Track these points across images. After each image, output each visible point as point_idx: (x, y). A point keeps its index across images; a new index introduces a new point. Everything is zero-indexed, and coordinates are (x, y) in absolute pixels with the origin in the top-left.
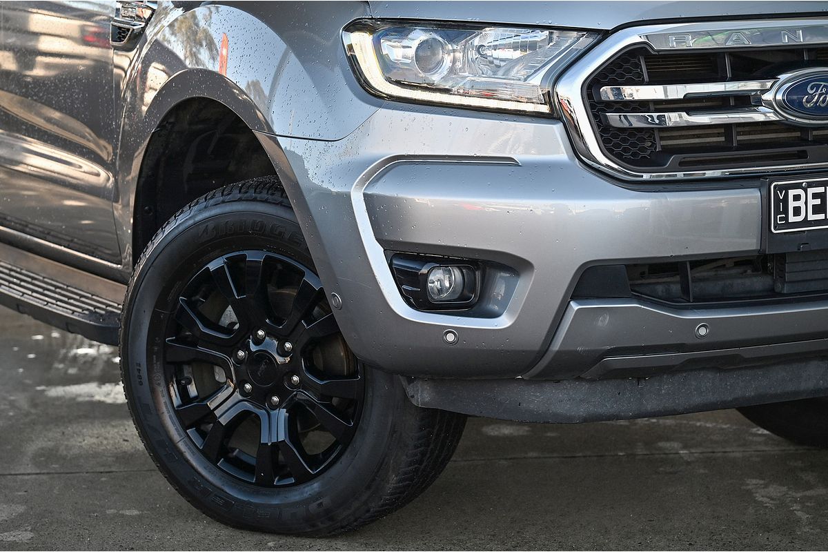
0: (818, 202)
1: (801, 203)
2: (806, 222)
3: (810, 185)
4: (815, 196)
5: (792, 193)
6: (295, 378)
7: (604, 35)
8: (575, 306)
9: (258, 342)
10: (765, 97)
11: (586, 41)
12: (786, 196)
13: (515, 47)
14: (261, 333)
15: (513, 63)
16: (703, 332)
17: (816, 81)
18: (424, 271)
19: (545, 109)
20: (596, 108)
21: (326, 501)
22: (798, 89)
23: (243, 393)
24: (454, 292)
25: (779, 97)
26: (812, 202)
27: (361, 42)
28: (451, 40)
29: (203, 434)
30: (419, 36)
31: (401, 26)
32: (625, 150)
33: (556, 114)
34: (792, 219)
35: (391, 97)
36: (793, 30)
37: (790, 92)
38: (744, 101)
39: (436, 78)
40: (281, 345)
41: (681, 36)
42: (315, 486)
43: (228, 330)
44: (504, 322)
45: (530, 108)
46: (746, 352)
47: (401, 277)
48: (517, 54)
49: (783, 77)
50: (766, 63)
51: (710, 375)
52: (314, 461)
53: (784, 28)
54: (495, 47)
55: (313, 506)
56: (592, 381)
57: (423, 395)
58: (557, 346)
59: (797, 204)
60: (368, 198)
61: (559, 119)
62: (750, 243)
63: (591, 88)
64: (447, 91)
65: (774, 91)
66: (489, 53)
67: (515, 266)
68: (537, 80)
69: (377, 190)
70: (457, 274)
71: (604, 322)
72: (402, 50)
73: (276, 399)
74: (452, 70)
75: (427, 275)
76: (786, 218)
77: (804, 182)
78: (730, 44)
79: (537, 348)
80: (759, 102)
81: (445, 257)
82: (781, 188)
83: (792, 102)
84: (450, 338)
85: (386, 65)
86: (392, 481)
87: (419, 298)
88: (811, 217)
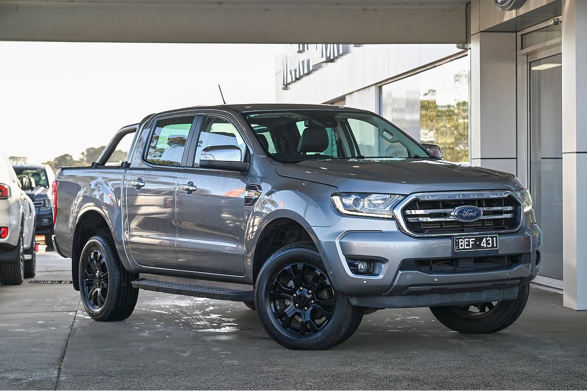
0: (468, 243)
1: (463, 243)
2: (464, 249)
3: (465, 238)
4: (467, 241)
5: (460, 240)
6: (312, 301)
7: (407, 196)
8: (400, 272)
9: (300, 291)
10: (452, 214)
11: (401, 198)
12: (459, 241)
13: (380, 199)
14: (301, 288)
15: (379, 204)
16: (436, 280)
17: (466, 209)
18: (357, 263)
19: (391, 217)
20: (405, 216)
21: (323, 338)
22: (461, 212)
23: (295, 307)
24: (365, 269)
25: (456, 214)
26: (466, 243)
27: (336, 199)
28: (362, 198)
29: (282, 321)
30: (353, 197)
31: (348, 194)
32: (413, 228)
33: (394, 218)
34: (460, 248)
35: (346, 214)
36: (459, 195)
37: (459, 212)
38: (446, 215)
39: (358, 209)
40: (308, 291)
41: (428, 196)
42: (320, 334)
43: (291, 288)
44: (381, 277)
45: (386, 216)
46: (448, 287)
47: (350, 265)
48: (382, 202)
49: (456, 208)
50: (451, 205)
51: (438, 295)
52: (319, 326)
53: (456, 194)
54: (374, 200)
55: (319, 340)
56: (404, 295)
57: (354, 302)
58: (395, 284)
59: (462, 243)
60: (340, 243)
61: (395, 219)
62: (449, 254)
63: (403, 211)
64: (362, 212)
65: (454, 213)
66: (372, 202)
67: (383, 261)
68: (388, 208)
69: (343, 241)
70: (366, 264)
71: (408, 277)
72: (349, 201)
73: (306, 308)
74: (363, 207)
75: (358, 265)
76: (459, 247)
77: (463, 237)
78: (441, 199)
79: (390, 284)
80: (450, 215)
81: (362, 259)
82: (457, 239)
83: (460, 215)
84: (365, 282)
85: (344, 205)
86: (344, 330)
87: (356, 271)
88: (466, 247)
